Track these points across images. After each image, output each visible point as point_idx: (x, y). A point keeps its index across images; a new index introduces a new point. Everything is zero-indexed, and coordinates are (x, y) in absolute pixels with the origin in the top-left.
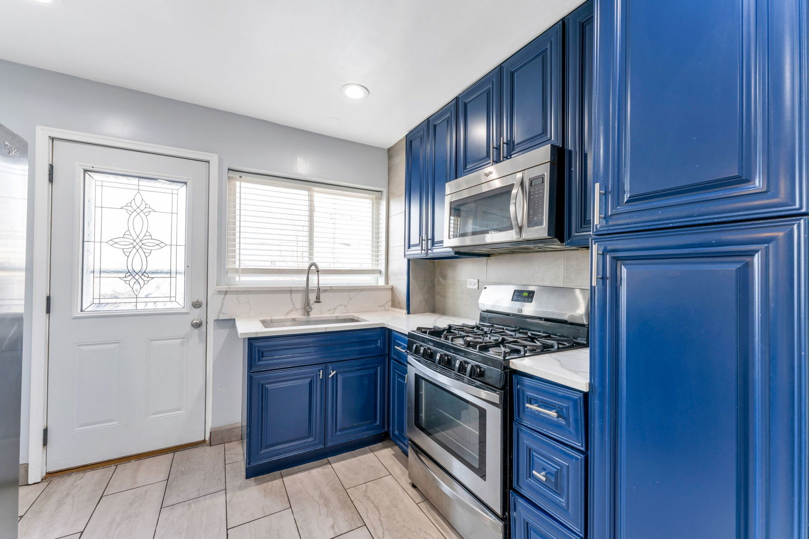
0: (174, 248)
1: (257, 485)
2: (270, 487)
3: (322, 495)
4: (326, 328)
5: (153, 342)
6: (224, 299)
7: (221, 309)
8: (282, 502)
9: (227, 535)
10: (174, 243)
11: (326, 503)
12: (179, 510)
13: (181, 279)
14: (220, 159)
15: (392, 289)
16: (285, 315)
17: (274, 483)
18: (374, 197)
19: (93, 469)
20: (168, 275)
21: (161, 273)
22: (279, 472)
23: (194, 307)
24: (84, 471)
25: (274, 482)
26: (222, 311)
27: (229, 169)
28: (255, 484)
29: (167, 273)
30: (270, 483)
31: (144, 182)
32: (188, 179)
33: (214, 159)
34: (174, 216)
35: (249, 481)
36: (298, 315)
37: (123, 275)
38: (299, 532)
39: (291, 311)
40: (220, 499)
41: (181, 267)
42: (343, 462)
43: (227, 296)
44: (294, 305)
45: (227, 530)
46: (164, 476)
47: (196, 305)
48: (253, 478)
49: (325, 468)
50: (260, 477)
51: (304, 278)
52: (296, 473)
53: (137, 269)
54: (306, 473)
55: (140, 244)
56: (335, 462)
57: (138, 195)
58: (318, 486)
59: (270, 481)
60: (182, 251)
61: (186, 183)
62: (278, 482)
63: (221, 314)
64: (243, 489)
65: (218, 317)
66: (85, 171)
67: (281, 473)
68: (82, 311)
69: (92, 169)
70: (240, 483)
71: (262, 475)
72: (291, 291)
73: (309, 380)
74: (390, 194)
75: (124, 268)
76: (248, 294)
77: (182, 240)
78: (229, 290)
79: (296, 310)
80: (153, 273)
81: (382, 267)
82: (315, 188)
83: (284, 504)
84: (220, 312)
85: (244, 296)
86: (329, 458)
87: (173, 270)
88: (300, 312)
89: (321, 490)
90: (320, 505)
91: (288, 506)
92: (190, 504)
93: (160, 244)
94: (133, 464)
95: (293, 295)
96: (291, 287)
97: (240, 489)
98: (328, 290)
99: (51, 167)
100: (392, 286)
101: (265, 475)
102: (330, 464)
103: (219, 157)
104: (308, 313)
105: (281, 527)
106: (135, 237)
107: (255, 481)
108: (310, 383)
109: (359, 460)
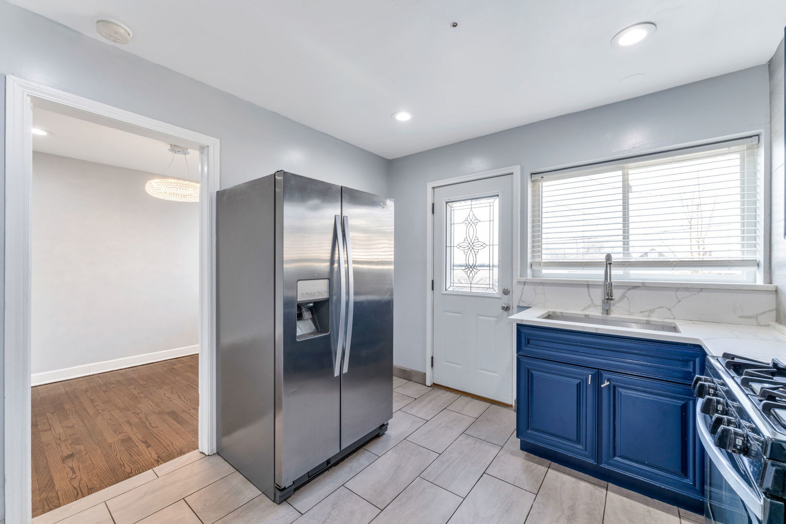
0: (491, 247)
1: (525, 459)
2: (533, 467)
3: (572, 508)
4: (597, 329)
5: (480, 317)
6: (523, 289)
7: (521, 298)
8: (533, 485)
9: (482, 475)
10: (491, 244)
11: (570, 517)
12: (470, 440)
13: (496, 270)
14: (522, 169)
15: (776, 291)
16: (582, 310)
17: (539, 468)
18: (745, 147)
19: (451, 392)
20: (488, 268)
21: (484, 266)
22: (550, 462)
23: (505, 294)
24: (447, 391)
25: (539, 466)
26: (522, 299)
27: (532, 174)
28: (525, 457)
29: (487, 266)
30: (536, 465)
31: (474, 202)
32: (499, 192)
33: (516, 170)
34: (492, 222)
35: (521, 452)
36: (597, 312)
37: (464, 268)
38: (527, 517)
39: (589, 306)
40: (494, 451)
41: (496, 262)
42: (625, 499)
43: (526, 286)
44: (592, 300)
45: (484, 473)
46: (476, 415)
47: (506, 292)
48: (526, 453)
49: (596, 489)
50: (532, 455)
51: (601, 272)
52: (564, 473)
53: (471, 264)
54: (573, 480)
55: (472, 246)
56: (613, 492)
57: (471, 212)
58: (575, 498)
59: (536, 463)
60: (496, 248)
61: (498, 196)
62: (542, 469)
63: (521, 302)
64: (513, 455)
65: (519, 303)
66: (447, 203)
67: (551, 463)
68: (446, 290)
69: (449, 201)
70: (514, 450)
71: (534, 455)
72: (588, 285)
73: (578, 381)
74: (773, 135)
75: (464, 263)
76: (544, 285)
77: (496, 242)
78: (527, 281)
79: (596, 306)
80: (480, 266)
81: (760, 257)
82: (629, 165)
83: (533, 488)
84: (520, 300)
85: (541, 287)
86: (609, 484)
87: (491, 264)
88: (600, 309)
89: (575, 504)
90: (564, 514)
91: (536, 492)
92: (477, 441)
93: (483, 245)
94: (468, 399)
95: (591, 289)
96: (587, 281)
97: (511, 453)
98: (639, 287)
99: (433, 204)
100: (777, 287)
101: (536, 457)
102: (607, 490)
103: (521, 167)
104: (607, 312)
105: (517, 501)
106: (470, 241)
107: (526, 456)
108: (579, 385)
109: (649, 511)
